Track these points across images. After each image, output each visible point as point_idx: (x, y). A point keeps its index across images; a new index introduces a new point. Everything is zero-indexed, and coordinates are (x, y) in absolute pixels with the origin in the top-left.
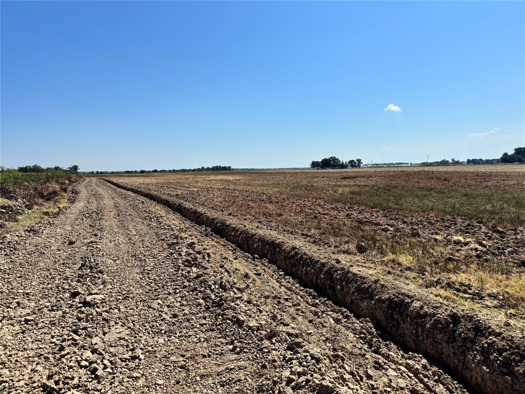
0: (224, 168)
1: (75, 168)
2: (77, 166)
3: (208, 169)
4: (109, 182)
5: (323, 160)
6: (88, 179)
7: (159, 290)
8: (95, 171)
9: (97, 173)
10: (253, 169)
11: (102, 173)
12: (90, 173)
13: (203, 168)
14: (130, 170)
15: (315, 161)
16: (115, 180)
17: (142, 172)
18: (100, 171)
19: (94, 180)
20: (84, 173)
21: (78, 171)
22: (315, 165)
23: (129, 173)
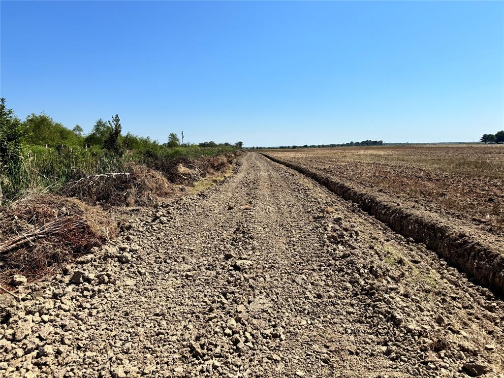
0: (375, 143)
1: (240, 144)
2: (242, 143)
3: (357, 144)
4: (266, 156)
5: (499, 133)
6: (249, 153)
7: (304, 264)
8: (255, 146)
9: (257, 148)
10: (408, 144)
11: (261, 148)
12: (251, 148)
13: (352, 143)
14: (284, 146)
15: (488, 134)
16: (271, 154)
17: (294, 147)
18: (259, 146)
19: (254, 154)
20: (247, 149)
21: (242, 146)
22: (486, 138)
23: (283, 149)
